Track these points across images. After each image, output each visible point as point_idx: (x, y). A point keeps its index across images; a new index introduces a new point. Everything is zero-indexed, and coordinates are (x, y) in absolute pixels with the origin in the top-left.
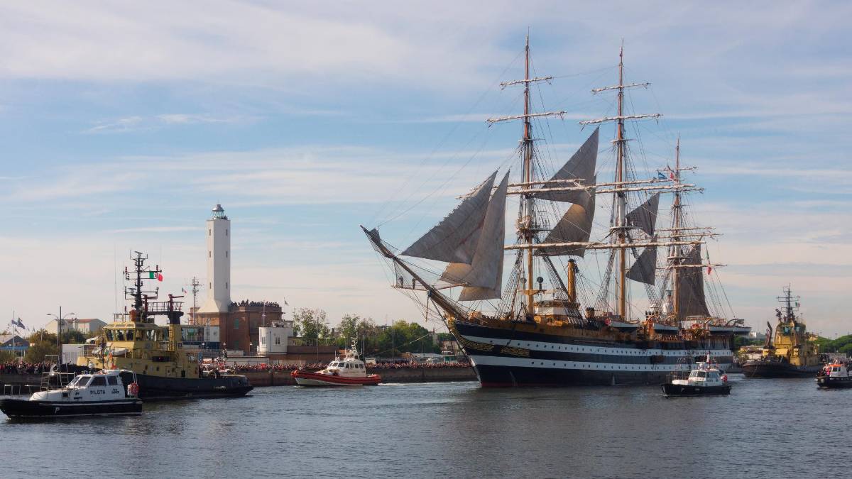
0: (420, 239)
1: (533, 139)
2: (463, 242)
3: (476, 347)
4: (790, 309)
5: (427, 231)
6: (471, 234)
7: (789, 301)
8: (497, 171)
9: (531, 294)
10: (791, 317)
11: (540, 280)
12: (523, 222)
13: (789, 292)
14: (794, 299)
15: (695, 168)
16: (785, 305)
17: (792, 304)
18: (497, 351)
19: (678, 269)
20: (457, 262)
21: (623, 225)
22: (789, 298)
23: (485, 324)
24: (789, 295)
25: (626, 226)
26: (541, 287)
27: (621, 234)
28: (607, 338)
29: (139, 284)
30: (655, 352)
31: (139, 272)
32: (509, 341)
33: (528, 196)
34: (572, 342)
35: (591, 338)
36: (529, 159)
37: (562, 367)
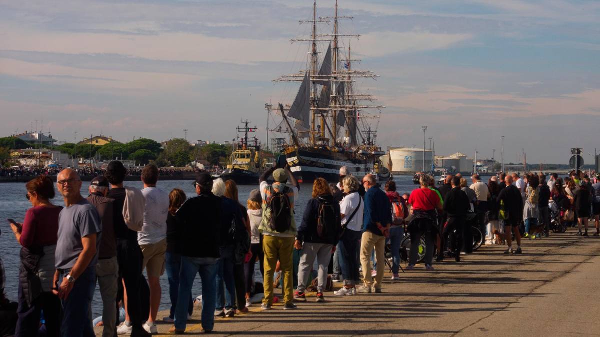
1: (317, 52)
2: (301, 110)
3: (304, 162)
4: (369, 138)
6: (303, 106)
8: (307, 71)
9: (314, 134)
12: (313, 96)
13: (369, 128)
14: (372, 133)
17: (371, 136)
18: (311, 164)
21: (336, 94)
22: (369, 132)
26: (319, 130)
27: (335, 99)
28: (346, 158)
29: (246, 134)
30: (357, 165)
31: (246, 128)
32: (318, 159)
33: (314, 82)
34: (338, 159)
35: (342, 158)
36: (314, 62)
37: (331, 172)
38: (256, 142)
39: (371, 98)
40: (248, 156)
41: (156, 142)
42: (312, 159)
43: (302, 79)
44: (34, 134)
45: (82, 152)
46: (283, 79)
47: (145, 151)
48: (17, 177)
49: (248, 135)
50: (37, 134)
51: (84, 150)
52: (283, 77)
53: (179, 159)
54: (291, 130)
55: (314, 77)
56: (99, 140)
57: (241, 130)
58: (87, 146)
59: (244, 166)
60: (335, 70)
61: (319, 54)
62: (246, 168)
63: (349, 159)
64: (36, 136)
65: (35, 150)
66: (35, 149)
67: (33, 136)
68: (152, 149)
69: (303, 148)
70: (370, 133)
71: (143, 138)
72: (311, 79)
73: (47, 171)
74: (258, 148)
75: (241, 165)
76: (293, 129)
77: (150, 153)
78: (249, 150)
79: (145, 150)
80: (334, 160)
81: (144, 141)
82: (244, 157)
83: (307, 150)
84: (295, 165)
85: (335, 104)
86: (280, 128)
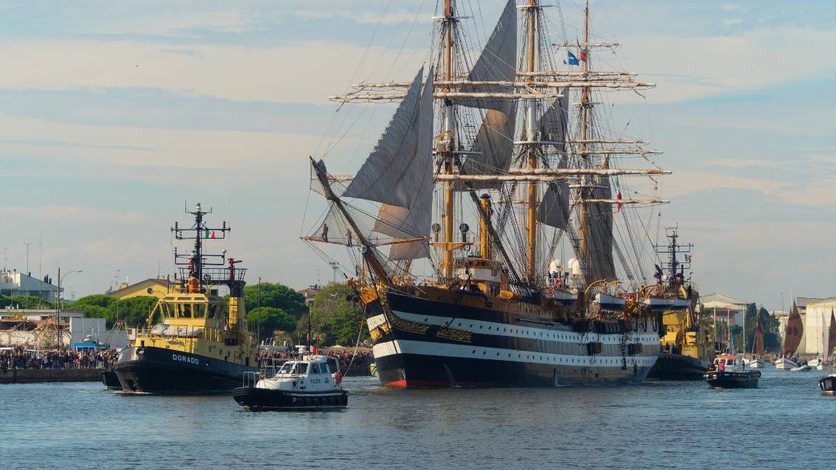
0: (359, 172)
1: (457, 16)
2: (402, 177)
3: (407, 328)
4: (675, 264)
5: (363, 161)
6: (409, 166)
7: (674, 252)
8: (423, 68)
9: (450, 248)
10: (677, 280)
11: (465, 228)
12: (445, 142)
13: (674, 237)
14: (682, 249)
15: (616, 45)
16: (666, 259)
17: (680, 258)
18: (432, 335)
19: (585, 205)
20: (398, 206)
21: (535, 139)
22: (674, 246)
23: (421, 294)
24: (674, 241)
25: (539, 141)
26: (464, 238)
27: (534, 152)
28: (548, 316)
29: (198, 245)
30: (591, 337)
31: (199, 229)
32: (449, 319)
33: (448, 102)
34: (517, 321)
35: (534, 316)
36: (451, 44)
37: (506, 358)
38: (232, 269)
39: (645, 149)
40: (199, 311)
41: (292, 292)
42: (434, 320)
43: (403, 92)
44: (12, 276)
45: (128, 314)
46: (363, 94)
47: (270, 312)
48: (15, 371)
49: (203, 251)
50: (18, 276)
51: (134, 311)
52: (363, 87)
53: (345, 330)
54: (360, 236)
55: (449, 87)
56: (156, 287)
57: (184, 234)
58: (139, 302)
59: (183, 340)
60: (533, 70)
61: (462, 20)
62: (186, 347)
63: (561, 321)
64: (16, 279)
65: (25, 311)
66: (24, 308)
67: (8, 280)
68: (284, 307)
69: (404, 288)
70: (676, 249)
71: (264, 281)
72: (440, 93)
73: (77, 357)
74: (236, 287)
75: (175, 336)
76: (365, 234)
77: (282, 317)
78: (203, 291)
79: (268, 308)
80: (502, 322)
81: (267, 288)
82: (187, 315)
83: (417, 296)
84: (384, 338)
85: (534, 166)
86: (326, 229)
